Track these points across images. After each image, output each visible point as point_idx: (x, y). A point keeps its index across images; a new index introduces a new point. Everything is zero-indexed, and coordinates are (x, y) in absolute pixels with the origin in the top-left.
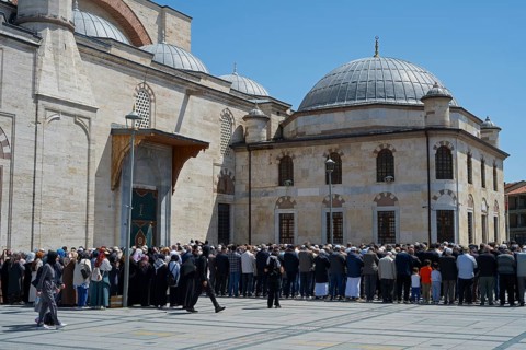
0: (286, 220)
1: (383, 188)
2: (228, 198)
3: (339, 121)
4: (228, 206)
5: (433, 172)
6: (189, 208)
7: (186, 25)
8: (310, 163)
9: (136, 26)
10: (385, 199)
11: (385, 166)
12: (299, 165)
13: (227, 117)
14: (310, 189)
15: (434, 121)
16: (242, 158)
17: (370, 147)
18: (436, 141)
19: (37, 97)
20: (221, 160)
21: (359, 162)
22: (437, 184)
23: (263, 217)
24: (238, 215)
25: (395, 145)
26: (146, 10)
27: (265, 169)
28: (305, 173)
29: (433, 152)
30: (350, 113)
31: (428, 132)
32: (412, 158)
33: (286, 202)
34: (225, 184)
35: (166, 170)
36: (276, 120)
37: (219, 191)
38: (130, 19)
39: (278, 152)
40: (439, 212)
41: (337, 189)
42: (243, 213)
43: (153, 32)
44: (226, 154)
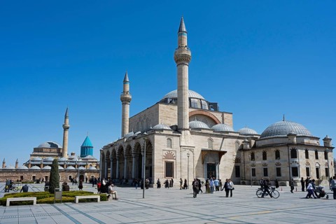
0: (254, 170)
1: (277, 161)
2: (238, 164)
3: (266, 142)
4: (239, 167)
5: (290, 156)
6: (225, 167)
7: (231, 115)
8: (259, 154)
9: (215, 119)
10: (278, 164)
11: (278, 155)
12: (256, 155)
13: (237, 142)
14: (259, 162)
15: (290, 142)
16: (242, 153)
17: (273, 150)
18: (291, 148)
19: (181, 146)
20: (236, 154)
21: (271, 154)
22: (292, 160)
23: (248, 169)
24: (242, 168)
25: (280, 149)
26: (218, 114)
27: (248, 156)
28: (258, 157)
29: (290, 151)
30: (269, 140)
31: (288, 145)
32: (284, 152)
33: (253, 165)
34: (237, 160)
35: (217, 158)
36: (253, 142)
37: (235, 162)
38: (213, 117)
39: (251, 151)
40: (293, 168)
41: (266, 161)
42: (243, 168)
43: (220, 119)
44: (237, 153)
